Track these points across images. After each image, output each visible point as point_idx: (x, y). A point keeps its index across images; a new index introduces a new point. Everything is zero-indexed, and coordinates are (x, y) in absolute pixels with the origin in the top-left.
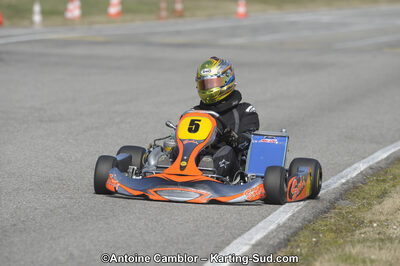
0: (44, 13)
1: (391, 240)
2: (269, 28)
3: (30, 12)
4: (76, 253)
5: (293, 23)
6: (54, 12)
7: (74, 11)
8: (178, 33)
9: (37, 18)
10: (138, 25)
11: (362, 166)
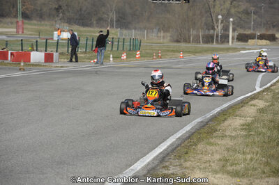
0: (113, 57)
1: (226, 136)
2: (191, 61)
3: (110, 57)
4: (114, 142)
5: (199, 60)
6: (117, 57)
7: (124, 56)
8: (159, 63)
9: (111, 59)
10: (146, 61)
11: (218, 109)
